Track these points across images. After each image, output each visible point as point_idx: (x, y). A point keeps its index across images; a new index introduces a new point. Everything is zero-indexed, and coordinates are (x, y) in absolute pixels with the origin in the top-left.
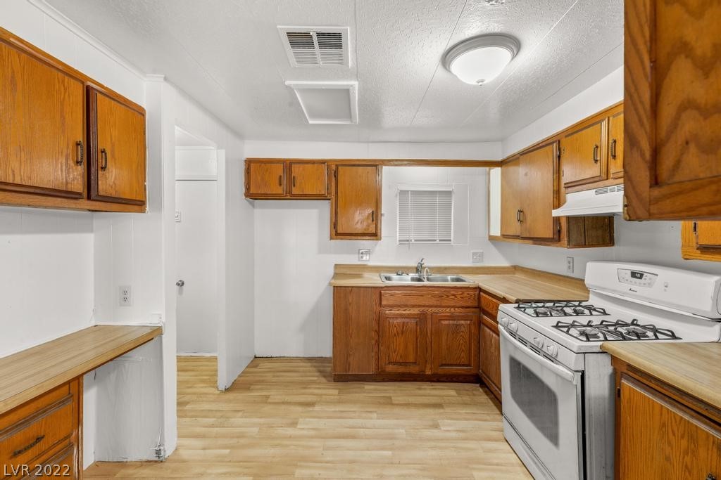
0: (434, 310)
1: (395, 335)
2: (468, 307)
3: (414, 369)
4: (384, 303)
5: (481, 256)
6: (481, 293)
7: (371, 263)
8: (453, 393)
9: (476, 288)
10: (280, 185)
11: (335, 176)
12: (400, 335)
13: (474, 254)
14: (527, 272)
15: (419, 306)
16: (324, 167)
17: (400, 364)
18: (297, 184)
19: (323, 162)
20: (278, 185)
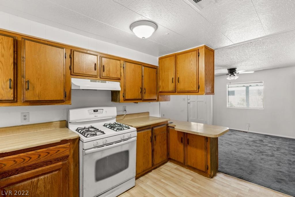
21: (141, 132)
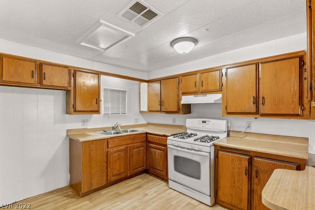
0: (131, 145)
1: (115, 161)
2: (143, 142)
3: (123, 176)
4: (110, 146)
5: (137, 120)
6: (148, 135)
7: (89, 127)
8: (140, 180)
9: (145, 133)
10: (33, 77)
11: (74, 77)
12: (117, 161)
13: (135, 119)
14: (155, 125)
15: (125, 145)
16: (66, 70)
17: (117, 175)
18: (47, 78)
19: (66, 67)
20: (30, 77)
21: (227, 153)
